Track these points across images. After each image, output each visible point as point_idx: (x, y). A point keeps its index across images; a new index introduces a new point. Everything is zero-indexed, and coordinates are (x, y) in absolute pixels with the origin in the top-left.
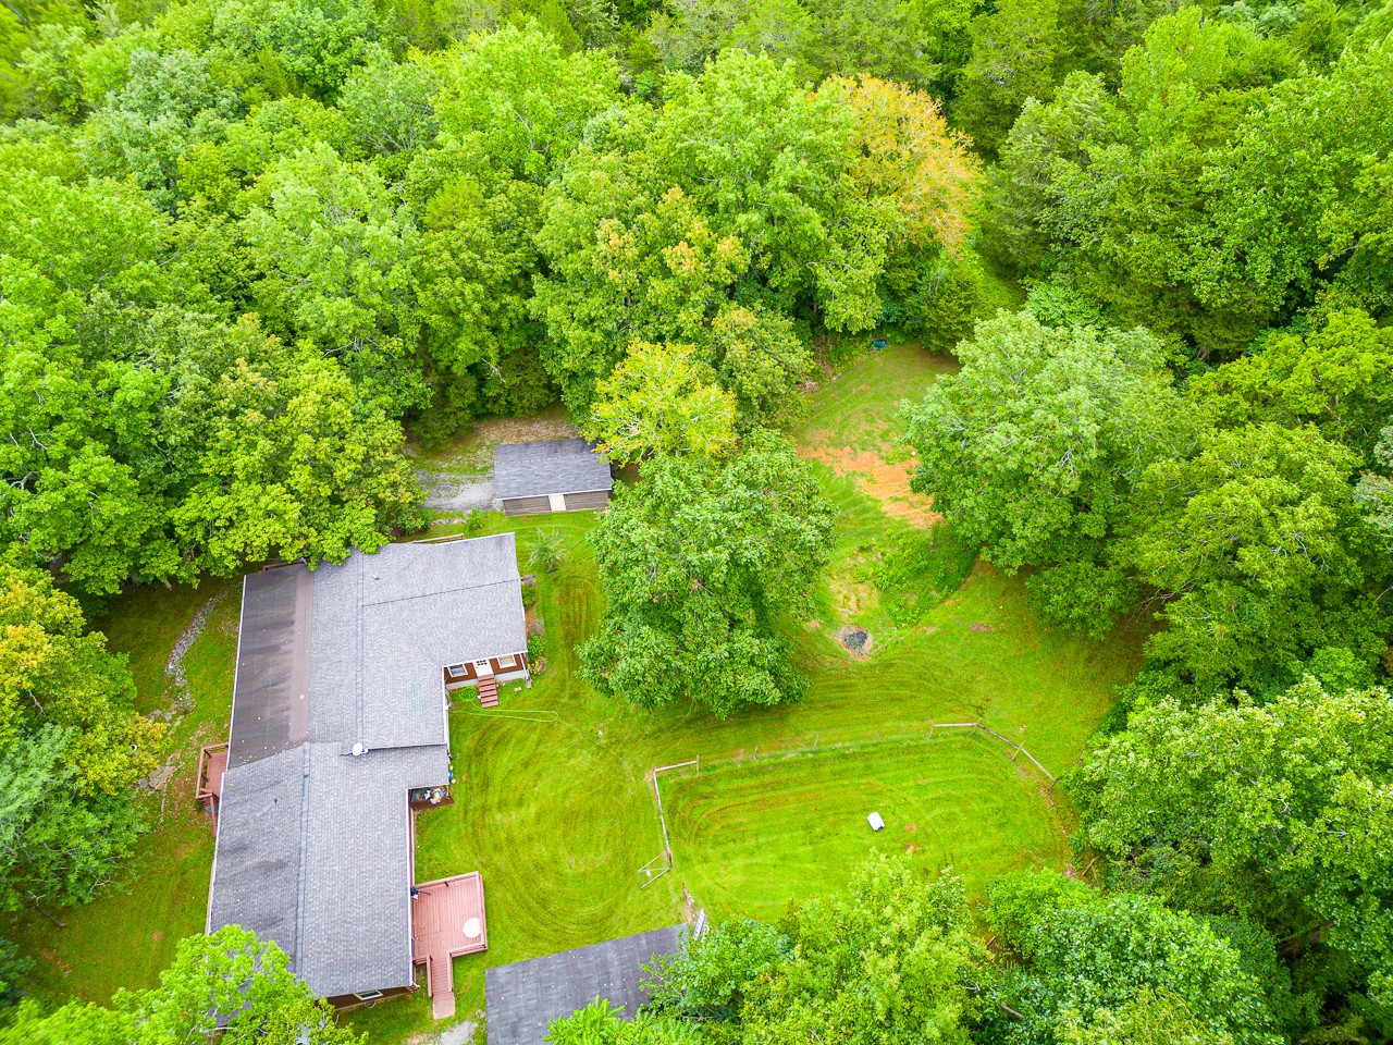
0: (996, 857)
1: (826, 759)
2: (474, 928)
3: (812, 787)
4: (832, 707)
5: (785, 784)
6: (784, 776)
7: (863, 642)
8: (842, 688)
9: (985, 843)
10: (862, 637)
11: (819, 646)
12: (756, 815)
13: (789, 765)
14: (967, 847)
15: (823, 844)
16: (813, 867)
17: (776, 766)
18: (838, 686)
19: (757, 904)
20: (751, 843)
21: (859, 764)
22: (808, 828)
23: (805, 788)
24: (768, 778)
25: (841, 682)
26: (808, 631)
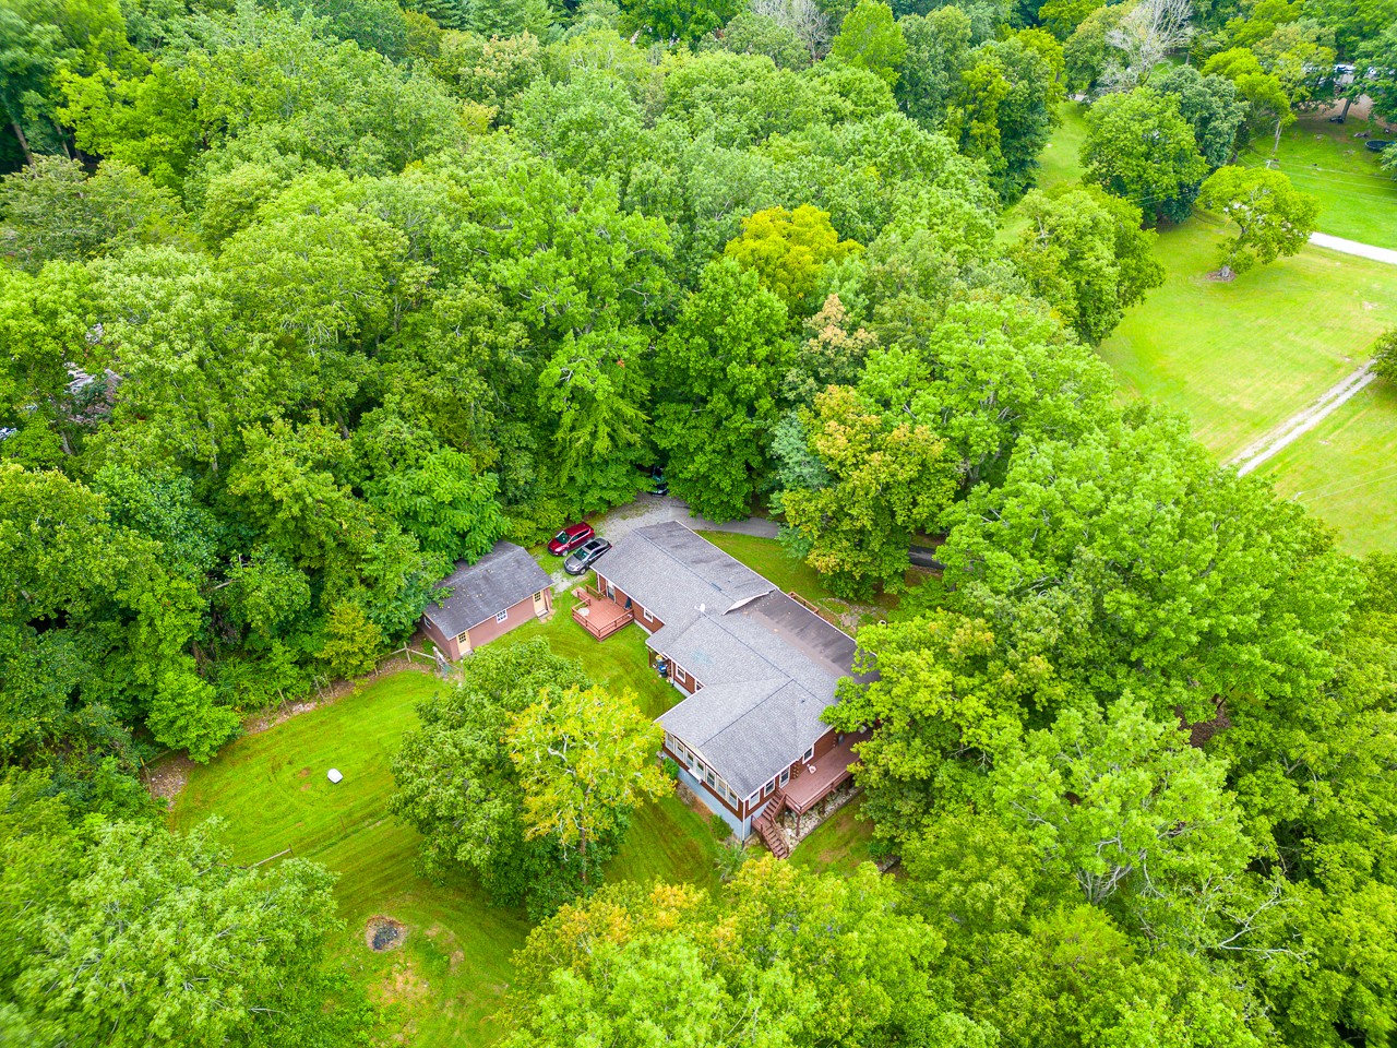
0: (232, 793)
2: (584, 612)
4: (393, 856)
7: (377, 937)
8: (389, 879)
9: (242, 800)
10: (378, 943)
11: (420, 913)
14: (257, 791)
15: (376, 751)
16: (378, 736)
18: (392, 880)
21: (357, 815)
25: (391, 885)
26: (437, 922)
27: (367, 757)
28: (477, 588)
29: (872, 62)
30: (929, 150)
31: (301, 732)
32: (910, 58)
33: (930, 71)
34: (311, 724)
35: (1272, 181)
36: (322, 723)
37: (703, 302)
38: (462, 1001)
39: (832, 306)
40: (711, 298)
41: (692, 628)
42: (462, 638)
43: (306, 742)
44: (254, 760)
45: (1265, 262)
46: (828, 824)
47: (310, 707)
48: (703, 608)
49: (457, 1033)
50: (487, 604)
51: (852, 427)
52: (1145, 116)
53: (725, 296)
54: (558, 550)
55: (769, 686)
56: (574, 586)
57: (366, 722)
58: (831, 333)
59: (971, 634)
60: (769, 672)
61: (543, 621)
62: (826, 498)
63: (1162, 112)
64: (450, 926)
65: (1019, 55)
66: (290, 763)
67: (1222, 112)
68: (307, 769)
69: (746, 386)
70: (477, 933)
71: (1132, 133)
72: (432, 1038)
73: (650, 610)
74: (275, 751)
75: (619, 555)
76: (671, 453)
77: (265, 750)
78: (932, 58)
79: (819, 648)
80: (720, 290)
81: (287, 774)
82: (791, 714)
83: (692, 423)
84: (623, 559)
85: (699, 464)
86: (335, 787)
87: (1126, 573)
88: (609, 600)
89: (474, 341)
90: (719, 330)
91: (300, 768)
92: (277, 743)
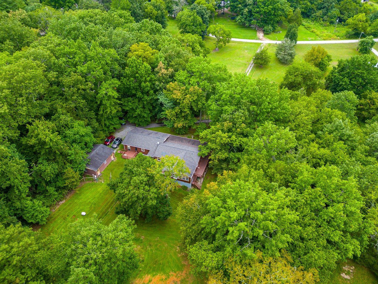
0: (56, 229)
1: (103, 215)
2: (125, 155)
3: (101, 210)
5: (106, 206)
6: (107, 206)
12: (105, 198)
13: (108, 208)
14: (63, 226)
15: (90, 204)
16: (88, 201)
17: (110, 206)
19: (93, 190)
20: (102, 195)
22: (95, 204)
23: (101, 208)
24: (109, 203)
27: (89, 206)
28: (96, 157)
29: (123, 9)
30: (158, 27)
31: (66, 208)
32: (132, 7)
33: (137, 10)
34: (67, 205)
35: (222, 27)
36: (70, 204)
37: (131, 69)
38: (150, 245)
39: (161, 65)
40: (132, 67)
41: (158, 148)
42: (98, 171)
43: (69, 210)
44: (57, 219)
45: (225, 45)
46: (205, 179)
47: (64, 202)
48: (158, 143)
49: (154, 251)
50: (101, 160)
51: (180, 90)
52: (190, 16)
53: (136, 66)
54: (108, 144)
55: (183, 153)
56: (117, 151)
57: (83, 199)
58: (164, 71)
59: (227, 125)
60: (181, 151)
61: (115, 161)
62: (177, 109)
63: (193, 15)
64: (136, 233)
65: (156, 5)
66: (68, 216)
67: (205, 13)
68: (74, 215)
69: (147, 88)
70: (144, 231)
71: (189, 20)
72: (148, 255)
73: (143, 148)
74: (61, 215)
75: (128, 139)
76: (128, 111)
77: (58, 216)
78: (137, 6)
79: (188, 143)
80: (135, 65)
81: (69, 219)
82: (191, 157)
83: (133, 102)
84: (130, 139)
85: (138, 111)
86: (85, 216)
87: (253, 103)
88: (129, 151)
89: (79, 89)
90: (137, 75)
91: (72, 216)
92: (60, 213)
